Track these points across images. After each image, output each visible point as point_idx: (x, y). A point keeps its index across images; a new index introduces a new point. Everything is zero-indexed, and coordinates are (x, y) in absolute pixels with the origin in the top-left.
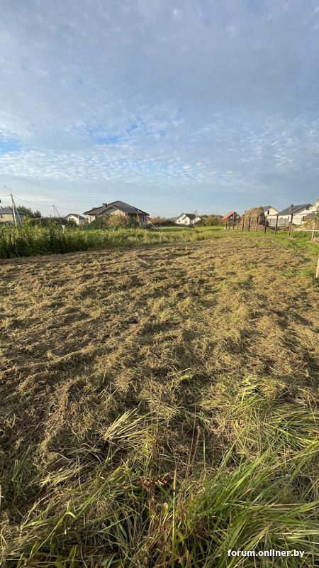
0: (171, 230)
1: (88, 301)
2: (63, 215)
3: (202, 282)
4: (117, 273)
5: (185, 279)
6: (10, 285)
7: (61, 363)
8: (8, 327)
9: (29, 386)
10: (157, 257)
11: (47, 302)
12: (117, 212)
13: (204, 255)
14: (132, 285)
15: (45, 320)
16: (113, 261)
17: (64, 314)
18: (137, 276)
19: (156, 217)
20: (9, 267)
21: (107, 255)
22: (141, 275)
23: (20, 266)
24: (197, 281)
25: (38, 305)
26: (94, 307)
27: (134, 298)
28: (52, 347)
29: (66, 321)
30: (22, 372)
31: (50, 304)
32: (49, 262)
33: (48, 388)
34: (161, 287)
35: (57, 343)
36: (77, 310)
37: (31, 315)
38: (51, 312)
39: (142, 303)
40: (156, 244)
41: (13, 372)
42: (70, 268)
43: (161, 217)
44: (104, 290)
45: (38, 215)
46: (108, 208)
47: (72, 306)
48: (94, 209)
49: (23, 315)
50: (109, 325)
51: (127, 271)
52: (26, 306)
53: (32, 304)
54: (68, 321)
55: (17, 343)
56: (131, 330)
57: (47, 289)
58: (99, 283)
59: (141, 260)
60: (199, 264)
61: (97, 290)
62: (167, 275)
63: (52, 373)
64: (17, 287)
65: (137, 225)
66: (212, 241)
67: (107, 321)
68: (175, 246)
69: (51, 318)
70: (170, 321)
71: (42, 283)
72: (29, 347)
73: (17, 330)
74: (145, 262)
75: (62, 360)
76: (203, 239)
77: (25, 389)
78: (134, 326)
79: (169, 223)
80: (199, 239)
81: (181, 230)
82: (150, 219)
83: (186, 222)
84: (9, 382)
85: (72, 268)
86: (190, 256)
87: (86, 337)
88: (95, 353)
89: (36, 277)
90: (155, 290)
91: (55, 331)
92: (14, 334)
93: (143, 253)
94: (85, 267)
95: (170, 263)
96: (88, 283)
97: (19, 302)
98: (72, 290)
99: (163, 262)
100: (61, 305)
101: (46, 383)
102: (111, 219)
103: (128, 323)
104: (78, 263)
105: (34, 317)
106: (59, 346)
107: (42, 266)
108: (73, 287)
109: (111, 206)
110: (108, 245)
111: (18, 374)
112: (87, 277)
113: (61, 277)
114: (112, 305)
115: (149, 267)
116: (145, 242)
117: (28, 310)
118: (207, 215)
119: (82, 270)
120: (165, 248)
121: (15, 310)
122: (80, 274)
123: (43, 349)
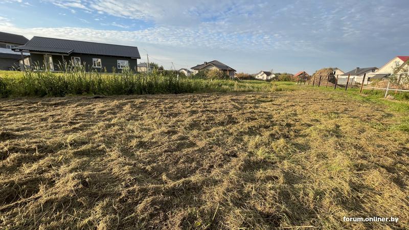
0: (254, 83)
1: (195, 132)
2: (177, 69)
3: (289, 125)
4: (216, 111)
5: (273, 121)
6: (140, 113)
7: (173, 189)
8: (135, 146)
9: (145, 209)
10: (246, 102)
11: (164, 129)
12: (214, 68)
13: (285, 103)
14: (229, 123)
15: (162, 144)
16: (213, 102)
17: (177, 140)
18: (231, 115)
19: (241, 73)
20: (141, 100)
21: (207, 97)
22: (235, 114)
23: (148, 100)
24: (284, 124)
25: (158, 130)
26: (200, 138)
27: (231, 134)
28: (166, 170)
29: (178, 147)
30: (141, 192)
31: (166, 131)
32: (167, 99)
33: (162, 215)
34: (254, 127)
35: (170, 167)
36: (186, 138)
37: (152, 138)
38: (167, 137)
39: (239, 139)
40: (244, 92)
41: (134, 191)
42: (181, 104)
43: (245, 73)
44: (207, 124)
45: (162, 68)
46: (208, 65)
47: (182, 135)
48: (198, 66)
49: (146, 138)
50: (213, 156)
51: (223, 111)
52: (149, 130)
53: (154, 129)
54: (179, 147)
55: (140, 162)
56: (233, 164)
57: (165, 118)
58: (203, 118)
59: (233, 103)
60: (282, 110)
61: (201, 123)
62: (256, 117)
63: (166, 199)
64: (145, 115)
65: (228, 77)
66: (289, 93)
67: (211, 151)
68: (259, 94)
69: (167, 143)
70: (267, 160)
71: (162, 114)
72: (148, 168)
73: (141, 150)
74: (236, 104)
75: (175, 185)
76: (281, 90)
77: (142, 212)
78: (234, 159)
79: (251, 78)
80: (277, 90)
81: (261, 83)
82: (236, 74)
83: (263, 78)
84: (130, 201)
85: (182, 104)
86: (273, 102)
87: (194, 165)
88: (203, 182)
89: (158, 109)
90: (249, 128)
91: (169, 155)
92: (138, 153)
93: (234, 98)
94: (192, 105)
95: (257, 107)
96: (194, 116)
97: (145, 127)
98: (183, 121)
99: (252, 105)
100: (175, 133)
101: (160, 209)
102: (209, 72)
103: (229, 156)
104: (187, 101)
105: (154, 140)
106: (172, 170)
107: (163, 102)
108: (183, 119)
109: (210, 64)
110: (208, 90)
111: (138, 194)
112: (193, 112)
113: (175, 110)
114: (214, 138)
115: (241, 109)
116: (235, 89)
117: (150, 134)
118: (281, 73)
119: (190, 107)
120: (251, 95)
121: (142, 132)
122: (189, 110)
123: (159, 171)
